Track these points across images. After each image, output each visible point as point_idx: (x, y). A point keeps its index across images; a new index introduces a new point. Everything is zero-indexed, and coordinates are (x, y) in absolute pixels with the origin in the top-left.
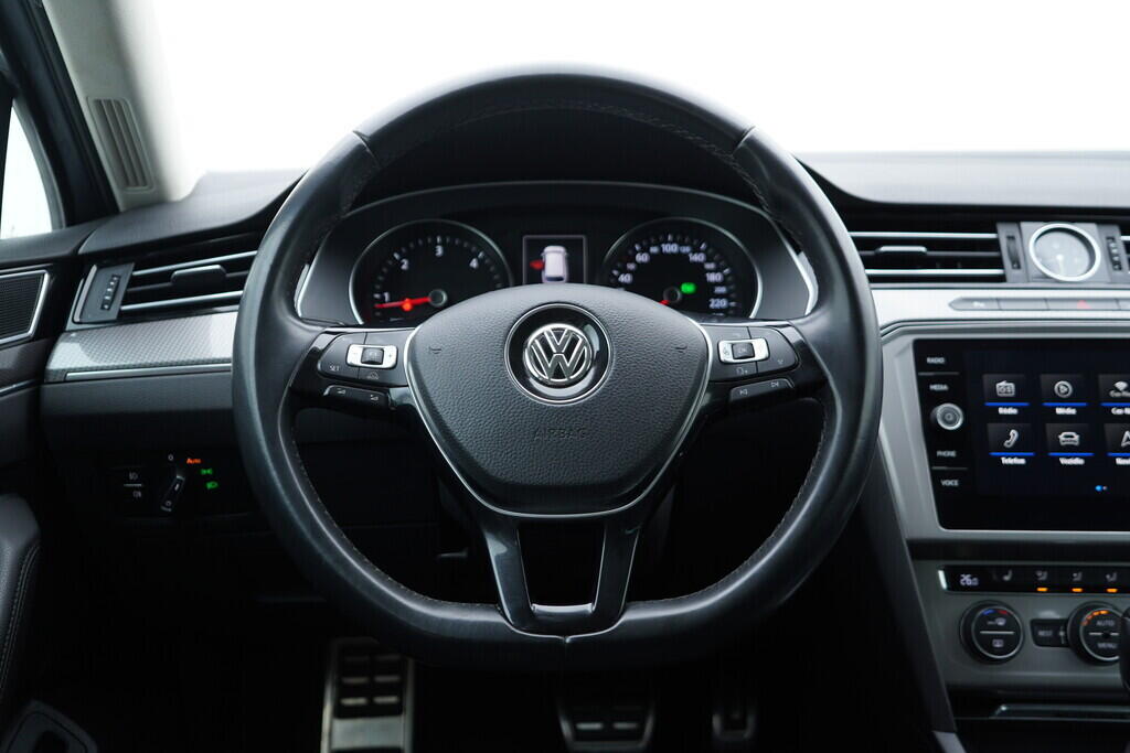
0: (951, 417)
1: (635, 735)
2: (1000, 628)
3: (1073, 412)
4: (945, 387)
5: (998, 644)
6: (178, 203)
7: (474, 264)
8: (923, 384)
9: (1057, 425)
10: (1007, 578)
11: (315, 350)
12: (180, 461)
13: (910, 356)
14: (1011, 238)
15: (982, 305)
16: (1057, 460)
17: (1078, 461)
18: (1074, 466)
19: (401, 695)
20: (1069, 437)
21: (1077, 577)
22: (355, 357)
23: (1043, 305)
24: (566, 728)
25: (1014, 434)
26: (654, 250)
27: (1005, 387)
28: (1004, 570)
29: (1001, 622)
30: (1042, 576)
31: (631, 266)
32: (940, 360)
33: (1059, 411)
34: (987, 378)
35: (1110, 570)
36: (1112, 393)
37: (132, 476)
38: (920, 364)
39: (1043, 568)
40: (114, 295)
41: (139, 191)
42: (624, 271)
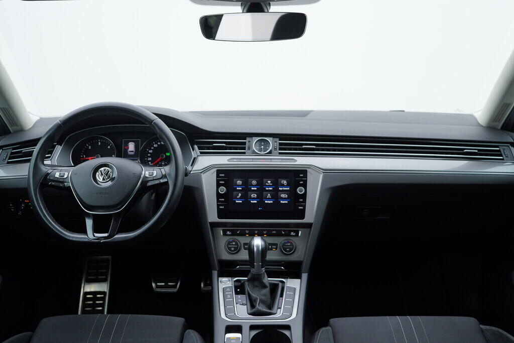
0: (223, 190)
1: (175, 287)
2: (233, 245)
3: (256, 189)
4: (223, 182)
5: (233, 249)
6: (26, 131)
7: (109, 147)
8: (218, 181)
9: (251, 192)
10: (238, 232)
11: (48, 173)
12: (23, 201)
13: (215, 174)
14: (249, 141)
15: (236, 160)
16: (250, 201)
17: (255, 202)
18: (254, 203)
19: (107, 276)
20: (254, 195)
21: (256, 232)
22: (57, 175)
23: (252, 160)
24: (154, 285)
25: (240, 195)
26: (159, 143)
27: (239, 182)
28: (238, 230)
29: (234, 243)
30: (247, 232)
31: (152, 148)
32: (223, 175)
33: (252, 189)
34: (235, 180)
35: (265, 230)
36: (267, 184)
37: (11, 205)
38: (218, 176)
39: (247, 230)
40: (6, 157)
41: (15, 128)
42: (150, 149)
